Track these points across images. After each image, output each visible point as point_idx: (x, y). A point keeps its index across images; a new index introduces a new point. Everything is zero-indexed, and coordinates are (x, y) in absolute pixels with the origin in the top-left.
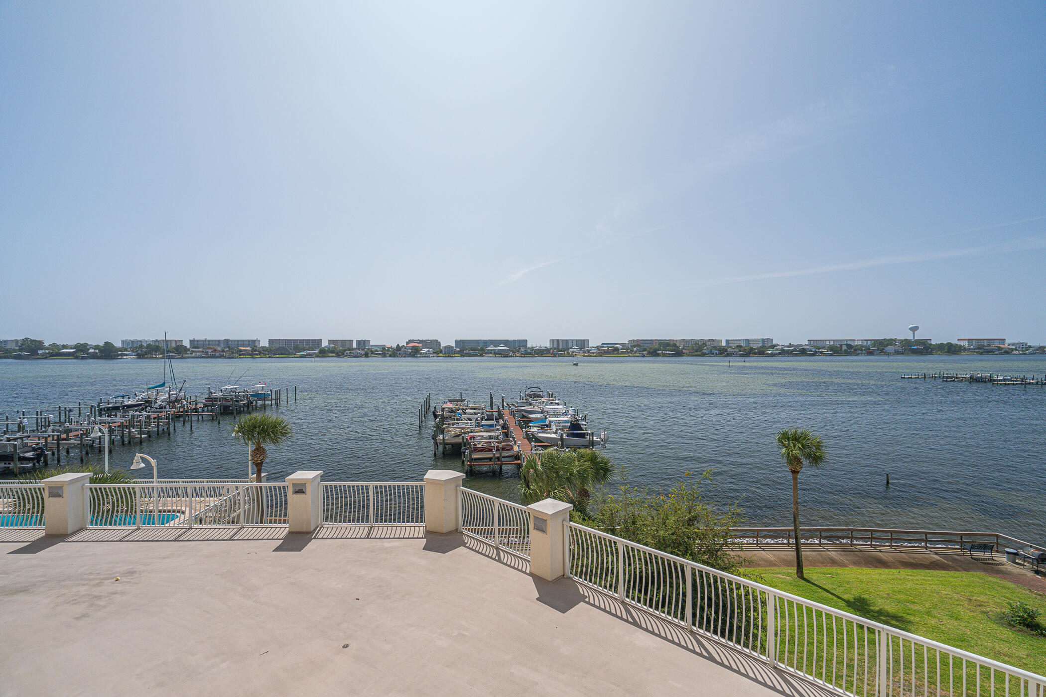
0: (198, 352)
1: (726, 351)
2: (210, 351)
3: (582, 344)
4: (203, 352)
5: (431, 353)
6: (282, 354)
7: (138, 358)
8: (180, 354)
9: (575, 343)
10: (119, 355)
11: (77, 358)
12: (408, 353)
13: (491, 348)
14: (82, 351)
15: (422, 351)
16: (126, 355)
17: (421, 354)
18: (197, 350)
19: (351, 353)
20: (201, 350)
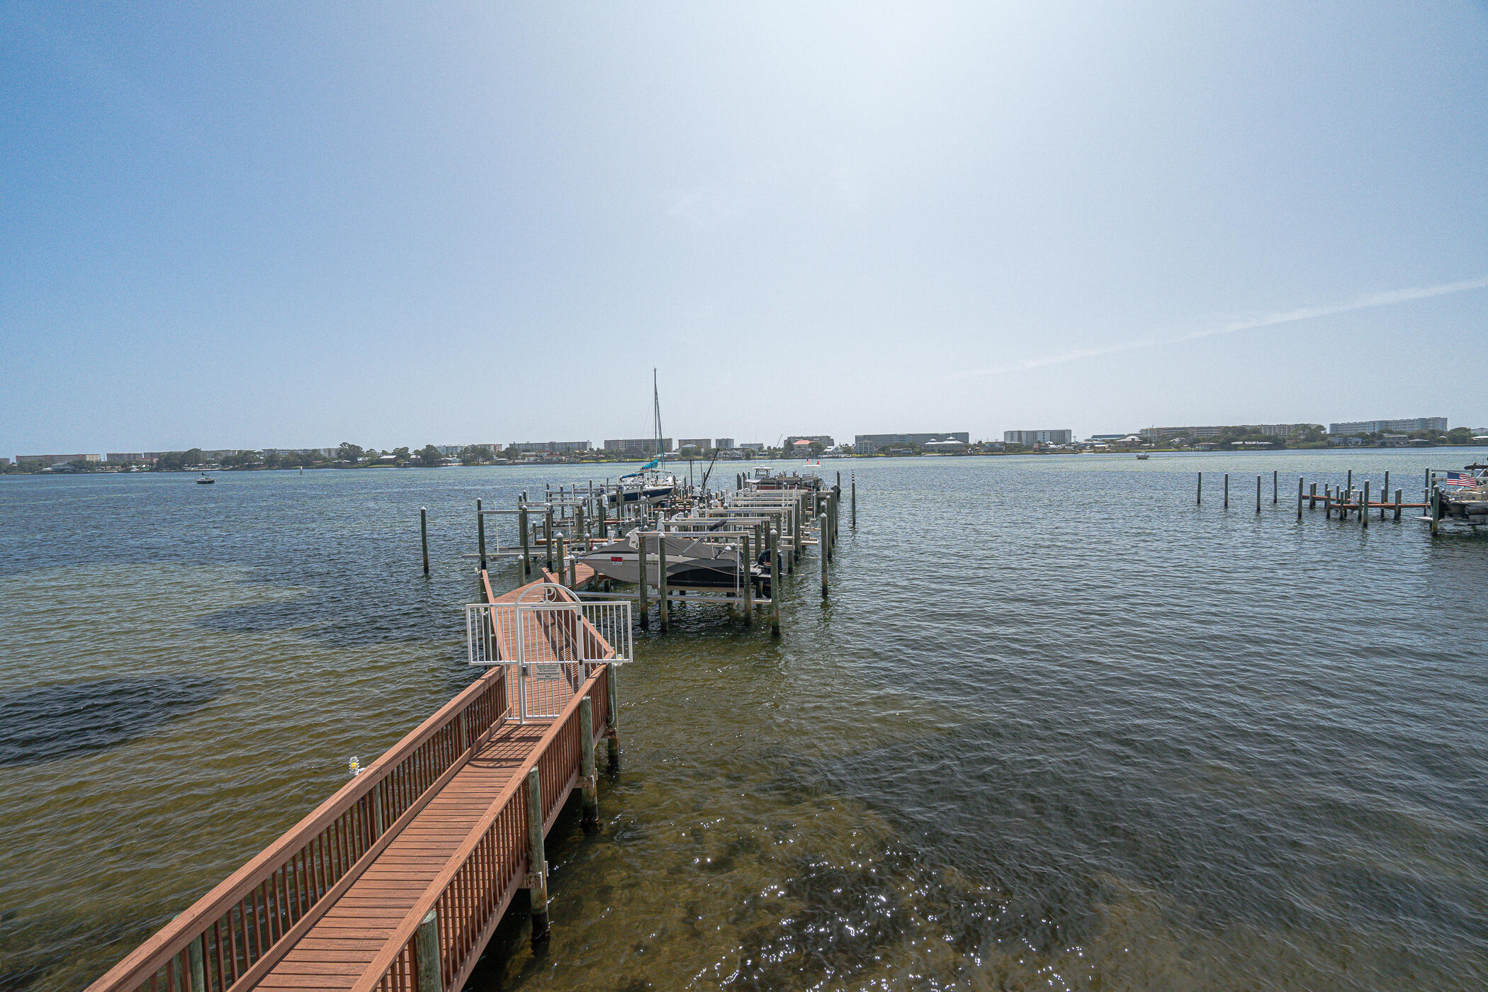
0: (531, 456)
1: (1381, 437)
2: (546, 454)
3: (1061, 437)
4: (537, 456)
5: (840, 453)
6: (633, 457)
7: (464, 465)
8: (510, 459)
9: (1048, 436)
10: (443, 462)
11: (398, 466)
12: (807, 453)
13: (933, 443)
14: (403, 457)
15: (826, 450)
16: (450, 462)
17: (826, 453)
18: (528, 453)
19: (725, 454)
20: (534, 453)
